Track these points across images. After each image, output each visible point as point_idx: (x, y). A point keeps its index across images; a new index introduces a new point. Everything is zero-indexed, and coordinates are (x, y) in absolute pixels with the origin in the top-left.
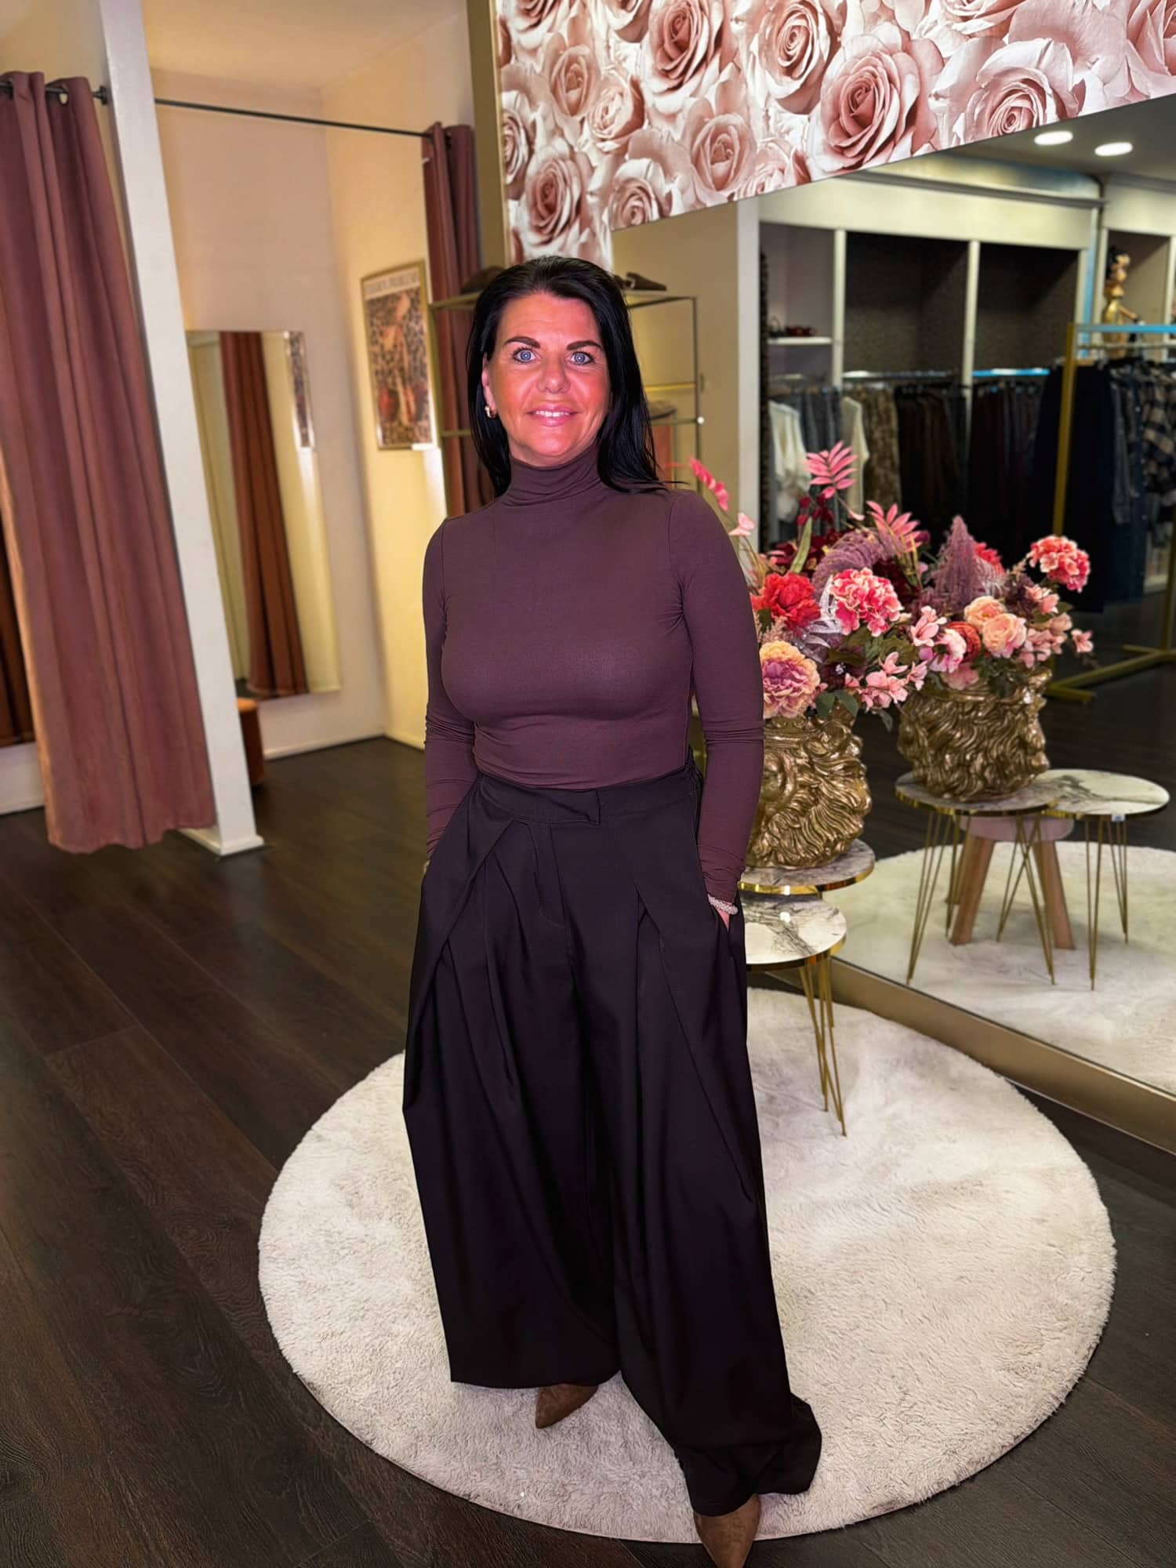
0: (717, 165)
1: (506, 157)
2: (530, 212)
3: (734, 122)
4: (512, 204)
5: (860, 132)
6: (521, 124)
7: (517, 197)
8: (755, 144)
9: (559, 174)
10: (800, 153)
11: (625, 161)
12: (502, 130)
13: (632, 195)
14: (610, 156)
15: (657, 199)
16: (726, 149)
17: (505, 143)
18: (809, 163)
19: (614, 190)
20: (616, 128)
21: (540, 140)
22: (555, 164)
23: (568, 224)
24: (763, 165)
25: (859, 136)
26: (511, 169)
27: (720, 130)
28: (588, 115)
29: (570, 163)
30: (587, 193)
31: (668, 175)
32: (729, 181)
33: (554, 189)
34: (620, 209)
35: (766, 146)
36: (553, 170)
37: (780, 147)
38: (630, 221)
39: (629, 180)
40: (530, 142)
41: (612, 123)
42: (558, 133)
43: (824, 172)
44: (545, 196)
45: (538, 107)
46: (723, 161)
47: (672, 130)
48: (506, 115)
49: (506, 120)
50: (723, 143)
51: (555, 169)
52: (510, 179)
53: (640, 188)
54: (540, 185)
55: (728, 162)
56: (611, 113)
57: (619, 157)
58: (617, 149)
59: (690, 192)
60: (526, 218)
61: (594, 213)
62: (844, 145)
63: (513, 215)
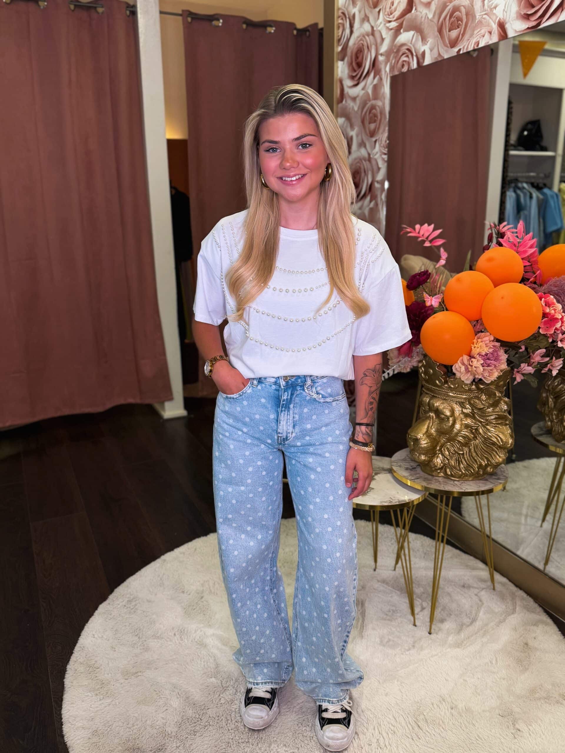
0: (452, 31)
1: (338, 36)
2: (349, 66)
3: (464, 4)
4: (340, 64)
5: (541, 3)
6: (347, 16)
7: (342, 60)
8: (475, 16)
9: (365, 44)
10: (502, 21)
11: (401, 33)
12: (337, 20)
13: (403, 54)
14: (393, 31)
15: (417, 56)
16: (458, 21)
17: (339, 28)
18: (508, 26)
19: (394, 52)
20: (397, 14)
21: (356, 25)
22: (364, 39)
23: (368, 73)
24: (479, 30)
25: (540, 6)
26: (340, 43)
27: (456, 10)
28: (383, 7)
29: (371, 37)
30: (379, 54)
31: (424, 41)
32: (458, 41)
33: (362, 53)
34: (396, 62)
35: (482, 18)
36: (362, 42)
37: (490, 18)
38: (401, 70)
39: (403, 45)
40: (351, 26)
41: (395, 11)
42: (366, 20)
43: (516, 31)
44: (357, 57)
45: (357, 5)
46: (456, 29)
47: (428, 13)
48: (340, 11)
49: (340, 14)
50: (456, 18)
51: (363, 41)
52: (340, 49)
53: (408, 50)
54: (355, 51)
55: (458, 29)
56: (395, 5)
57: (397, 32)
58: (397, 26)
59: (436, 49)
60: (346, 71)
61: (382, 66)
62: (529, 13)
63: (340, 70)
